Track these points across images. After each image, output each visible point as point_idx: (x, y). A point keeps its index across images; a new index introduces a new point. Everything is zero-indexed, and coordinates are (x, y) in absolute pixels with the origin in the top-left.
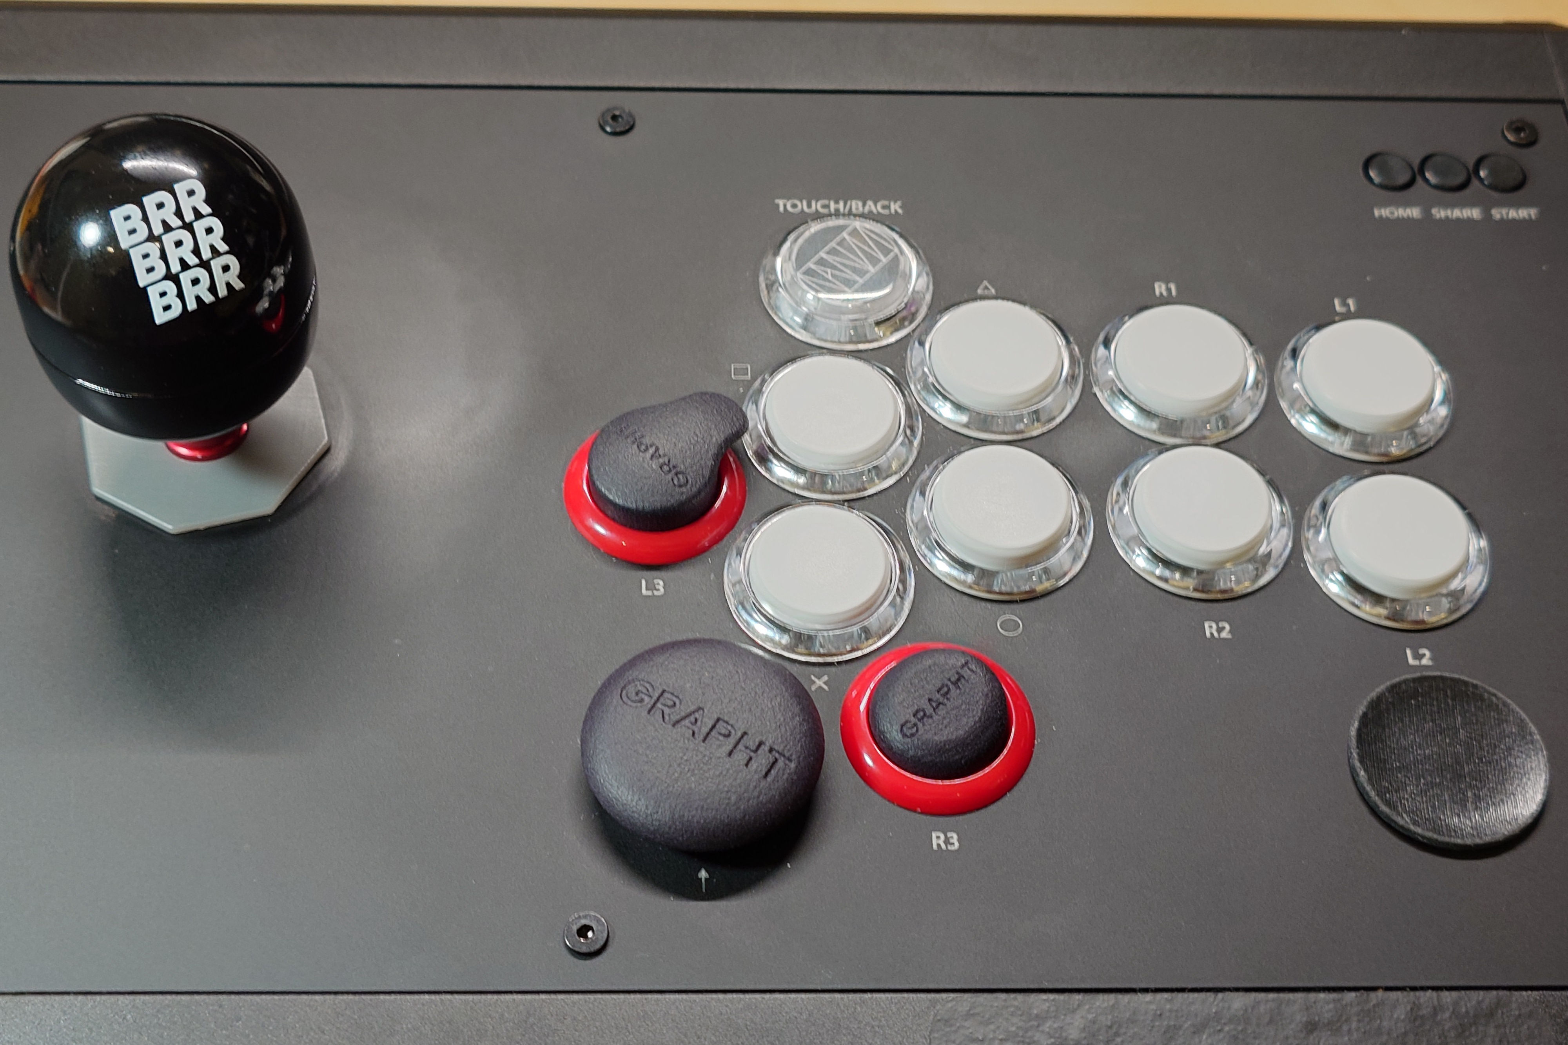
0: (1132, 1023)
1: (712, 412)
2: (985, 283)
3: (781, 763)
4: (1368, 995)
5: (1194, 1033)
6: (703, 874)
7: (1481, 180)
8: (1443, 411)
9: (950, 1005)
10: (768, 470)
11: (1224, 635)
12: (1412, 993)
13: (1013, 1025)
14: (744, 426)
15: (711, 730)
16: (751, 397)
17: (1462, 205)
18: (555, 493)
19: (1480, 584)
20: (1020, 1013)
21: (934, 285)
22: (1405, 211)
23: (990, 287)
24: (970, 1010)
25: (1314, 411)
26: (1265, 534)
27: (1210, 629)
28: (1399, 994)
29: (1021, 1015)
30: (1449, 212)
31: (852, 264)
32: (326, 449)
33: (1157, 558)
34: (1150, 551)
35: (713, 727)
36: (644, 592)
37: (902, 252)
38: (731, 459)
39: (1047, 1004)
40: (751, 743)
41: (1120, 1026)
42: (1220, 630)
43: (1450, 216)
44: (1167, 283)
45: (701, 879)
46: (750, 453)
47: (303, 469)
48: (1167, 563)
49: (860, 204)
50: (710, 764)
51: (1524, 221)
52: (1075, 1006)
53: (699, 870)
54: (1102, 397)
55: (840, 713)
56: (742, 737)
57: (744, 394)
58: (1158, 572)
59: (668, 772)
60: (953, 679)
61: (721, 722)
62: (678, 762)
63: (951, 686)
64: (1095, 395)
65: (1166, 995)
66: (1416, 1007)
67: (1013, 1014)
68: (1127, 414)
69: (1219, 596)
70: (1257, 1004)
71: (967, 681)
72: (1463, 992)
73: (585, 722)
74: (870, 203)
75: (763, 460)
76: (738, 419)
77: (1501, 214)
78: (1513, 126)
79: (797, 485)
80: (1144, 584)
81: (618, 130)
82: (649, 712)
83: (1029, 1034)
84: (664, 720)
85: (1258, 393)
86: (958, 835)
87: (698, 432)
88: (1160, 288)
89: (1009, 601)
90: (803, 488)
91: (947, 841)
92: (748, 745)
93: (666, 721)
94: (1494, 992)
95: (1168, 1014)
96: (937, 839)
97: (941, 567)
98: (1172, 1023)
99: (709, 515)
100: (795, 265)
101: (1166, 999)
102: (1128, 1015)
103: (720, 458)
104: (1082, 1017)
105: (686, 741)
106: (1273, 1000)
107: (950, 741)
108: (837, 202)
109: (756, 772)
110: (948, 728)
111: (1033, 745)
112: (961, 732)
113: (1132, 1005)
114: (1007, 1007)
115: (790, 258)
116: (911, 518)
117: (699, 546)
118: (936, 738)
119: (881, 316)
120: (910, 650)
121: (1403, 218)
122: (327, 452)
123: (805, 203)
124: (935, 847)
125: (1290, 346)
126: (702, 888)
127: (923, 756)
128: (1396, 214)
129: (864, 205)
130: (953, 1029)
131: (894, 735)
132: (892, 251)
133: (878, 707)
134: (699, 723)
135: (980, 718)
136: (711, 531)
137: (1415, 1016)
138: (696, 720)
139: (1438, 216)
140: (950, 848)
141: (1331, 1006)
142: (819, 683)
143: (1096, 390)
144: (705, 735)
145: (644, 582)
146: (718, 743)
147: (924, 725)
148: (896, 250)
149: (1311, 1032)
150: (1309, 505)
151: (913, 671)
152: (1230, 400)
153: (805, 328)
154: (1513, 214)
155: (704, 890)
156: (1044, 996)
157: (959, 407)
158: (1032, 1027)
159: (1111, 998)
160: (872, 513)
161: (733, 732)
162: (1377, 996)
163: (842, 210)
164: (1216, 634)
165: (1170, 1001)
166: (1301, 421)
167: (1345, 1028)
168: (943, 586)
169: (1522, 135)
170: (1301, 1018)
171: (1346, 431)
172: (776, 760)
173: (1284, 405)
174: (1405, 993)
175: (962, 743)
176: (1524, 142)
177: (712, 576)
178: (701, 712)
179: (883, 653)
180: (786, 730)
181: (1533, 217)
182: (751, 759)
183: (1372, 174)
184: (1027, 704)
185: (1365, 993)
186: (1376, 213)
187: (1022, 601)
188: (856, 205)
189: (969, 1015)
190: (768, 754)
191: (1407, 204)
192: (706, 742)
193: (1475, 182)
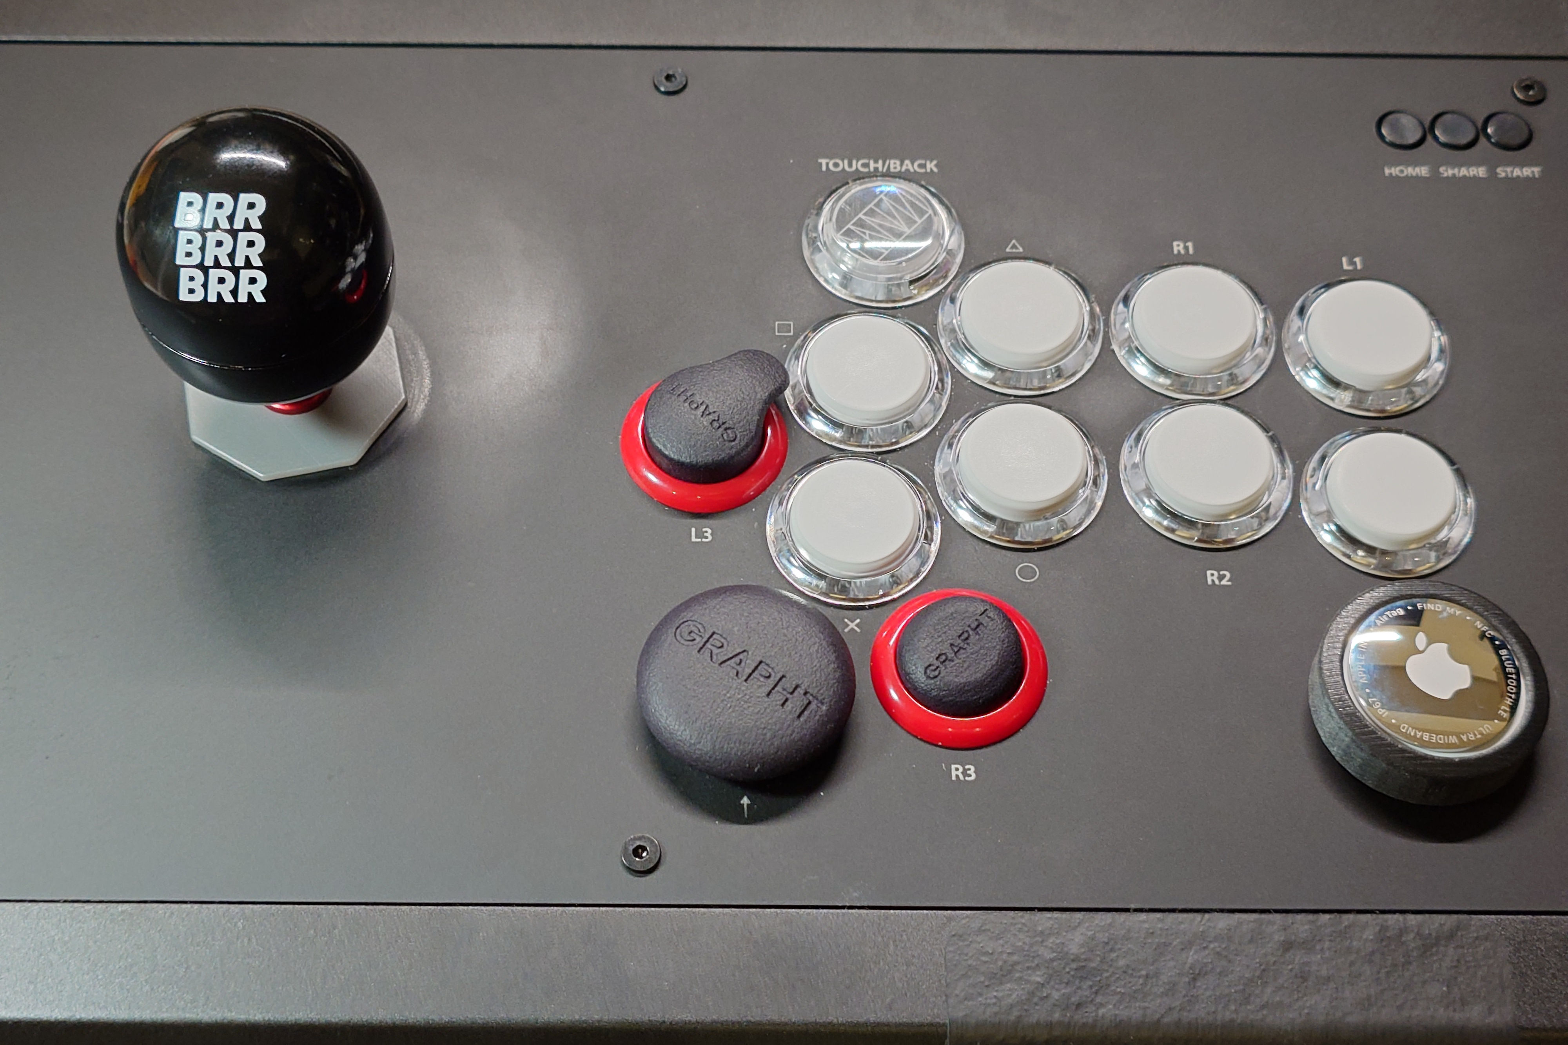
0: (1127, 940)
1: (756, 369)
2: (1014, 241)
3: (813, 706)
4: (1340, 917)
5: (1182, 949)
6: (745, 801)
7: (1488, 137)
8: (1439, 367)
9: (964, 922)
10: (807, 423)
11: (1224, 582)
12: (1381, 916)
13: (1020, 940)
14: (785, 381)
15: (753, 671)
16: (794, 352)
17: (1469, 164)
18: (613, 444)
19: (1465, 536)
20: (1026, 929)
21: (966, 244)
22: (1414, 169)
23: (1018, 246)
24: (981, 926)
25: (1316, 367)
26: (1267, 488)
27: (1212, 576)
28: (1368, 916)
29: (1028, 932)
30: (1456, 171)
31: (888, 225)
32: (402, 406)
33: (1164, 510)
34: (1159, 503)
35: (756, 668)
36: (694, 539)
37: (935, 213)
38: (773, 412)
39: (1051, 922)
40: (789, 686)
41: (1116, 943)
42: (1221, 578)
43: (1457, 175)
44: (1185, 242)
45: (743, 804)
46: (791, 408)
47: (381, 425)
48: (1174, 516)
49: (898, 163)
50: (750, 703)
51: (1527, 179)
52: (1076, 924)
53: (742, 798)
54: (1121, 354)
55: (870, 653)
56: (780, 679)
57: (786, 352)
58: (1165, 523)
59: (712, 707)
60: (973, 626)
61: (763, 664)
62: (722, 699)
63: (971, 632)
64: (1113, 351)
65: (1159, 915)
66: (1384, 928)
67: (1020, 930)
68: (1141, 370)
69: (1222, 546)
70: (1240, 923)
71: (986, 627)
72: (1427, 916)
73: (642, 655)
74: (907, 162)
75: (803, 413)
76: (779, 376)
77: (1506, 172)
78: (1523, 84)
79: (835, 439)
80: (1152, 533)
81: (671, 90)
82: (699, 651)
83: (1035, 948)
84: (711, 660)
85: (1267, 349)
86: (975, 768)
87: (743, 390)
88: (1178, 247)
89: (1027, 549)
90: (840, 442)
91: (965, 773)
92: (785, 687)
93: (714, 660)
94: (1455, 916)
95: (1159, 932)
96: (956, 771)
97: (964, 516)
98: (1163, 941)
99: (753, 467)
100: (835, 226)
101: (1158, 918)
102: (1123, 932)
103: (765, 413)
104: (1082, 934)
105: (730, 680)
106: (1255, 921)
107: (969, 682)
108: (876, 162)
109: (790, 712)
110: (967, 671)
111: (1045, 685)
112: (979, 675)
113: (1127, 923)
114: (1015, 924)
115: (831, 219)
116: (939, 469)
117: (744, 497)
118: (956, 680)
119: (915, 275)
120: (936, 596)
121: (1412, 177)
122: (404, 408)
123: (846, 162)
124: (954, 778)
125: (1298, 304)
126: (744, 813)
127: (944, 696)
128: (1405, 174)
129: (902, 165)
130: (966, 943)
131: (918, 674)
132: (927, 212)
133: (904, 650)
134: (743, 664)
135: (997, 662)
136: (756, 481)
137: (1382, 936)
138: (741, 661)
139: (1445, 175)
140: (967, 778)
141: (1306, 927)
142: (852, 625)
143: (1115, 347)
144: (747, 675)
145: (693, 530)
146: (759, 683)
147: (946, 668)
148: (930, 212)
149: (1287, 950)
150: (1308, 458)
151: (937, 618)
152: (1238, 359)
153: (845, 286)
154: (1517, 172)
155: (746, 816)
156: (1048, 915)
157: (986, 364)
158: (1036, 942)
159: (1108, 917)
160: (903, 466)
161: (773, 674)
162: (1348, 919)
163: (880, 169)
164: (1217, 582)
165: (1161, 920)
166: (1304, 378)
167: (1318, 947)
168: (968, 536)
169: (1531, 93)
170: (1279, 937)
171: (1347, 387)
172: (810, 703)
173: (1288, 360)
174: (1374, 915)
175: (979, 686)
176: (1533, 100)
177: (756, 524)
178: (745, 654)
179: (910, 599)
180: (821, 676)
181: (1537, 176)
182: (786, 700)
183: (1384, 131)
184: (1042, 648)
185: (1338, 916)
186: (1387, 171)
187: (1040, 550)
188: (894, 165)
189: (981, 931)
190: (803, 697)
191: (1415, 164)
192: (748, 682)
193: (1483, 140)
